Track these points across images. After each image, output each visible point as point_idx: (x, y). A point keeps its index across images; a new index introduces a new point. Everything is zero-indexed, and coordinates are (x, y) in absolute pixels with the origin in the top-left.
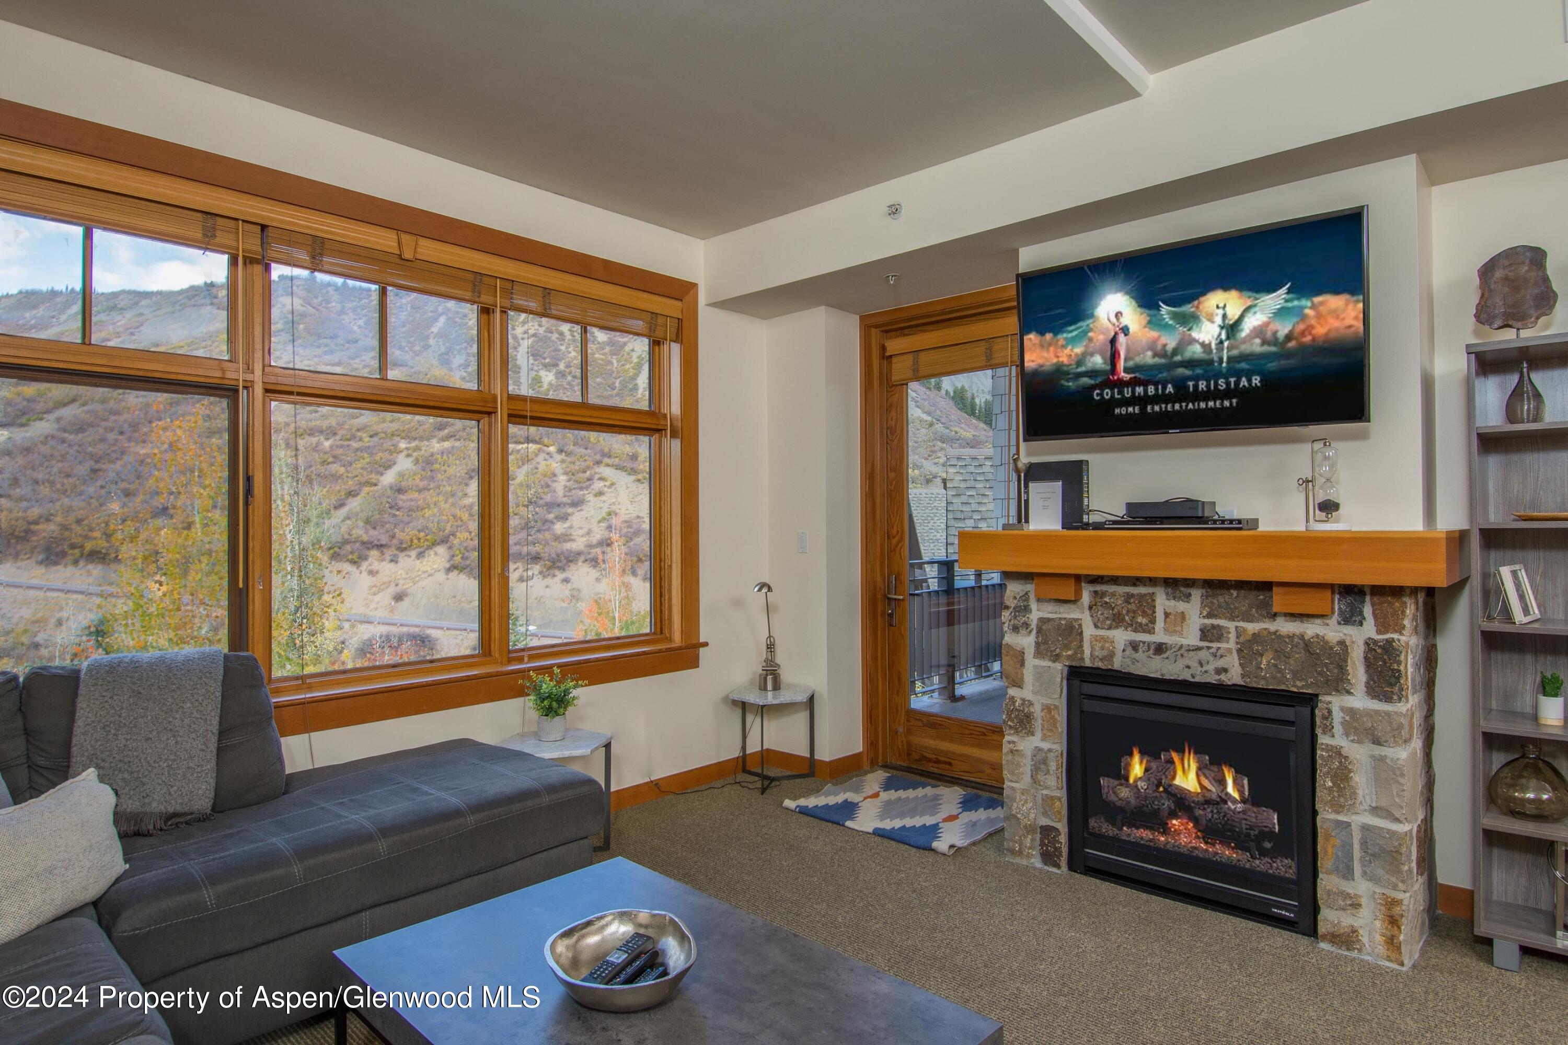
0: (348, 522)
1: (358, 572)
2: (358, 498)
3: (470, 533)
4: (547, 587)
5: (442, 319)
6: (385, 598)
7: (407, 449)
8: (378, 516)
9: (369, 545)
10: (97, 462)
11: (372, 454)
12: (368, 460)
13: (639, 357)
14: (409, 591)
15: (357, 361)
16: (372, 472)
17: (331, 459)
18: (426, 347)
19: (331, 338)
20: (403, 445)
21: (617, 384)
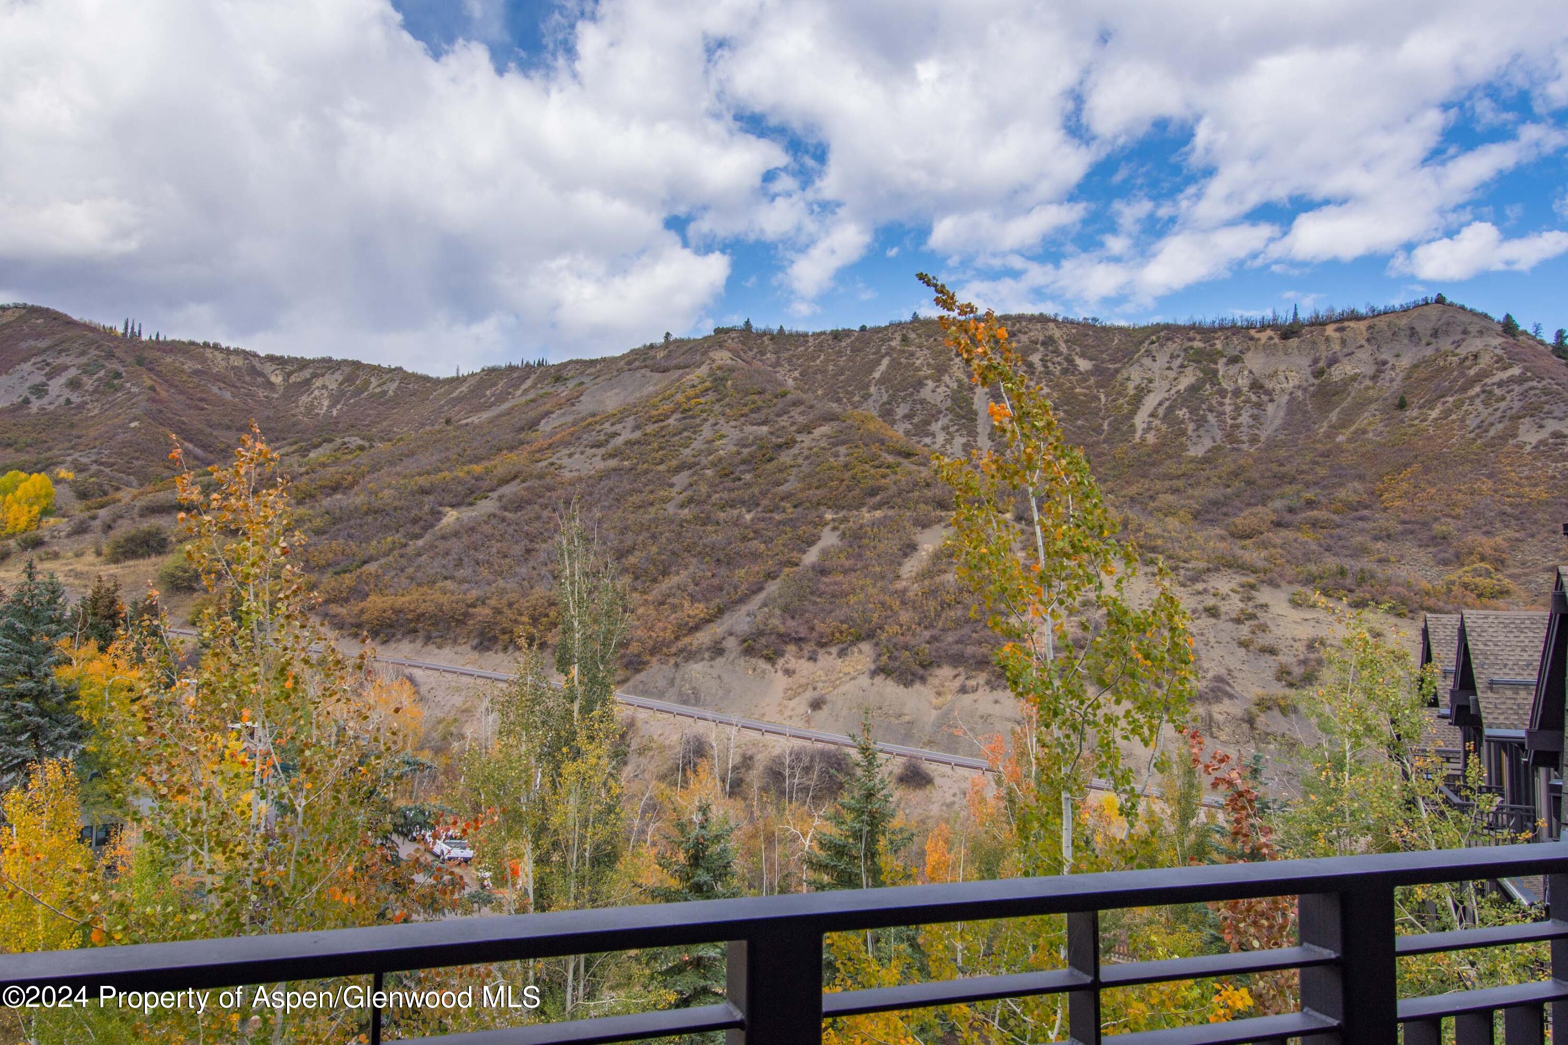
0: (766, 609)
1: (773, 670)
2: (778, 581)
3: (901, 626)
4: (996, 702)
5: (886, 362)
6: (800, 705)
7: (833, 520)
8: (797, 603)
9: (785, 638)
10: (531, 541)
11: (794, 528)
12: (790, 535)
13: (1136, 388)
14: (828, 698)
15: (785, 417)
16: (793, 549)
17: (752, 535)
18: (867, 397)
19: (759, 393)
20: (829, 516)
21: (1105, 427)
